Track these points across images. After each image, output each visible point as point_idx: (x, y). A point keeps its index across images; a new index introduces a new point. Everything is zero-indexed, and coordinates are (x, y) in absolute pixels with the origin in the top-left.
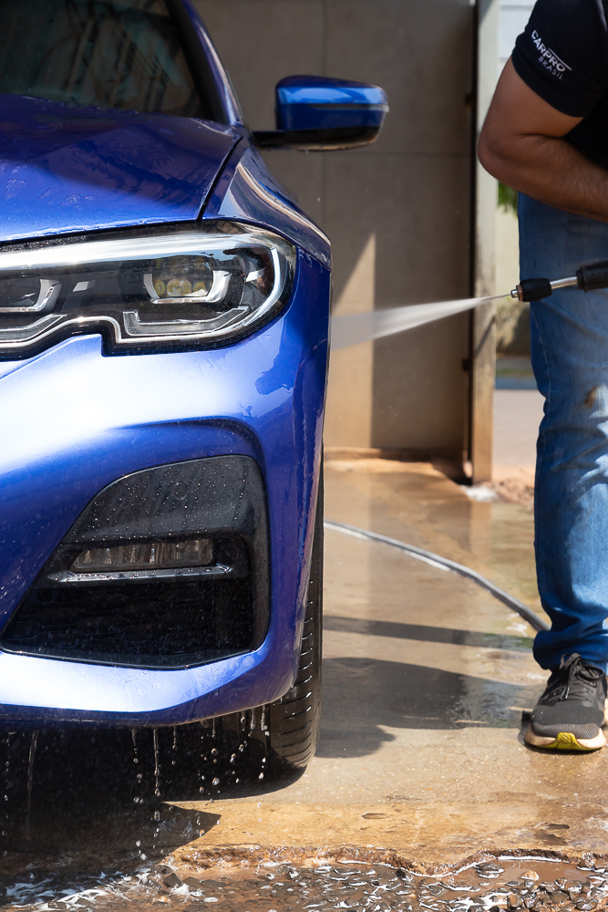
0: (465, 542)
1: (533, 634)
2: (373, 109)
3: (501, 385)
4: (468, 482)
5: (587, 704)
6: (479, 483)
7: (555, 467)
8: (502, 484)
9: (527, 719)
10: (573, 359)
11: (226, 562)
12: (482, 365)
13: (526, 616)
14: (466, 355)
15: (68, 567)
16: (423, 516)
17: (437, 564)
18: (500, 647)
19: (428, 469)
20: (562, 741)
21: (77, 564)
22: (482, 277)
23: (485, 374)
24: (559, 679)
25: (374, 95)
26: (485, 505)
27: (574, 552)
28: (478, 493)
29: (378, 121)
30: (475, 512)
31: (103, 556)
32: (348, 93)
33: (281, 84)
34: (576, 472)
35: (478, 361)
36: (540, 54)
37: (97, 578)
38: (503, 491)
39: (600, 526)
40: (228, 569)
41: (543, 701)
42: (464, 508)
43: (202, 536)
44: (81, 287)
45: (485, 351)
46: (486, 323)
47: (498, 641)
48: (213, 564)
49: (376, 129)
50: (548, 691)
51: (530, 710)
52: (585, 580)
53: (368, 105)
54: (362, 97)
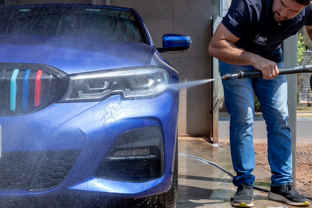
0: (212, 156)
1: (232, 179)
2: (188, 42)
3: (220, 120)
4: (212, 142)
5: (248, 195)
6: (215, 143)
7: (235, 133)
8: (221, 143)
9: (232, 199)
10: (238, 104)
11: (153, 154)
12: (215, 112)
13: (230, 174)
14: (211, 110)
15: (112, 155)
16: (201, 150)
17: (205, 162)
18: (223, 182)
19: (201, 139)
20: (242, 205)
21: (114, 155)
22: (215, 89)
23: (216, 115)
24: (240, 189)
25: (188, 38)
26: (216, 148)
27: (242, 155)
28: (215, 145)
29: (189, 45)
30: (214, 149)
31: (121, 152)
32: (181, 38)
33: (164, 36)
34: (241, 134)
35: (214, 111)
36: (230, 20)
37: (119, 158)
38: (221, 144)
39: (248, 148)
40: (154, 156)
41: (236, 194)
42: (212, 148)
43: (147, 147)
44: (115, 83)
45: (216, 108)
46: (216, 101)
47: (223, 180)
48: (150, 155)
49: (188, 47)
50: (237, 192)
51: (233, 197)
52: (245, 162)
53: (186, 41)
54: (185, 39)
